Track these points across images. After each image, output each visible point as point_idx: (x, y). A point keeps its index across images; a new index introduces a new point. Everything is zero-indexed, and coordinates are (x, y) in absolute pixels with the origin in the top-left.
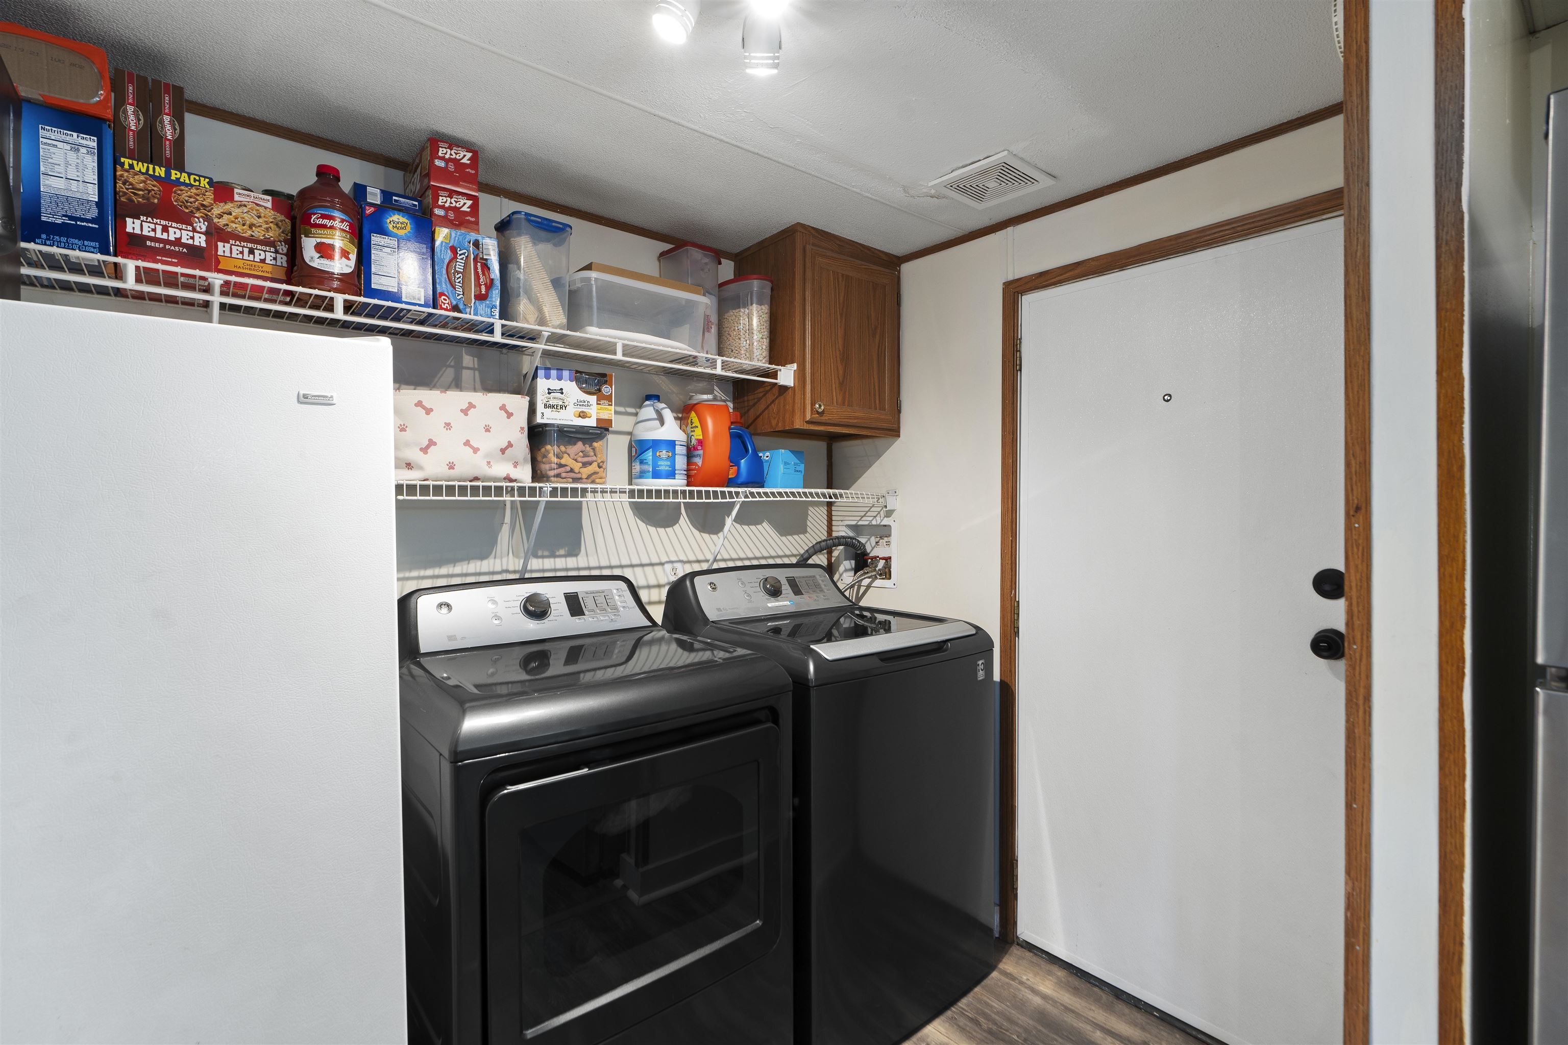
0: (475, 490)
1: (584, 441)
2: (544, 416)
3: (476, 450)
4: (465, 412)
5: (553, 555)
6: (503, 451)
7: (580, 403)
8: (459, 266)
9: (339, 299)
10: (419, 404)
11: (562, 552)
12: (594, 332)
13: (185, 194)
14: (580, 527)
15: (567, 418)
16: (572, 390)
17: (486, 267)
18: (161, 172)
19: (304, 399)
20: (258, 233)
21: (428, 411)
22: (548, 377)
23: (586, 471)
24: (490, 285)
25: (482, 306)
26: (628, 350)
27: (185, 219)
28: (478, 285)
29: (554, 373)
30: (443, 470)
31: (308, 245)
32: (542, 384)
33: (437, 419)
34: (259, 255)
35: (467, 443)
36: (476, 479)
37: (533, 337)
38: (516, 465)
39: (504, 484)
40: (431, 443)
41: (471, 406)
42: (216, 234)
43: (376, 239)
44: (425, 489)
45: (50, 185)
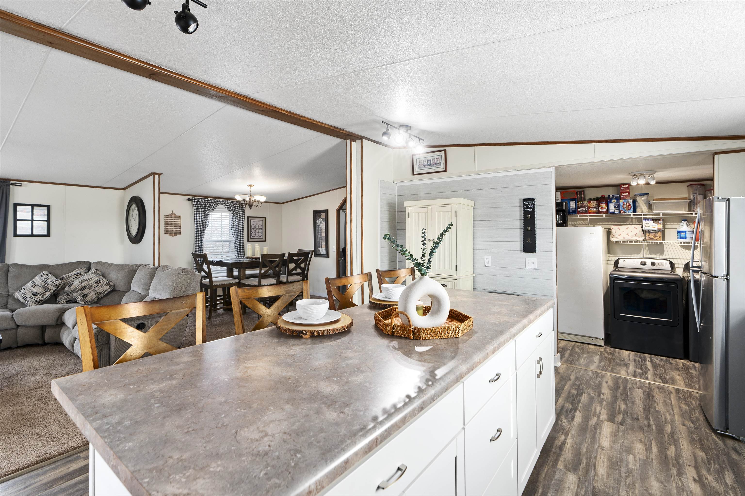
0: (630, 242)
1: (655, 233)
2: (645, 228)
3: (629, 235)
4: (627, 229)
5: (656, 255)
6: (635, 235)
7: (653, 225)
8: (625, 205)
9: (604, 215)
10: (618, 228)
11: (658, 254)
12: (655, 212)
13: (585, 204)
14: (664, 249)
15: (650, 228)
16: (651, 223)
17: (630, 204)
18: (582, 202)
19: (591, 234)
20: (594, 206)
21: (620, 229)
22: (645, 221)
23: (655, 238)
24: (631, 207)
25: (630, 211)
26: (663, 214)
27: (585, 207)
28: (629, 207)
29: (647, 220)
30: (622, 239)
31: (600, 208)
32: (644, 222)
33: (621, 231)
34: (594, 209)
35: (627, 234)
36: (629, 240)
37: (641, 215)
38: (639, 237)
39: (636, 241)
40: (620, 234)
41: (628, 228)
42: (589, 208)
43: (610, 204)
44: (618, 242)
45: (571, 207)
